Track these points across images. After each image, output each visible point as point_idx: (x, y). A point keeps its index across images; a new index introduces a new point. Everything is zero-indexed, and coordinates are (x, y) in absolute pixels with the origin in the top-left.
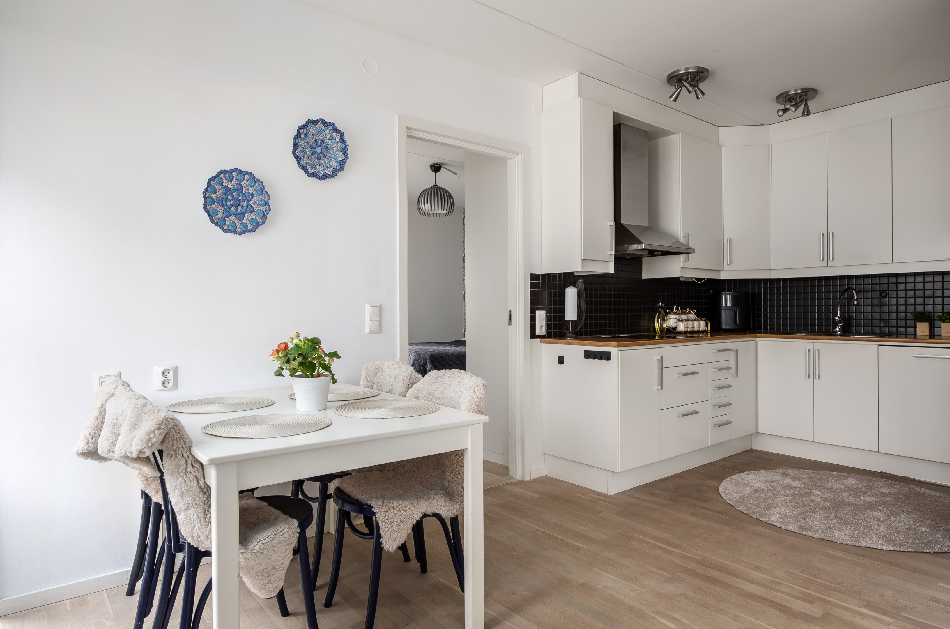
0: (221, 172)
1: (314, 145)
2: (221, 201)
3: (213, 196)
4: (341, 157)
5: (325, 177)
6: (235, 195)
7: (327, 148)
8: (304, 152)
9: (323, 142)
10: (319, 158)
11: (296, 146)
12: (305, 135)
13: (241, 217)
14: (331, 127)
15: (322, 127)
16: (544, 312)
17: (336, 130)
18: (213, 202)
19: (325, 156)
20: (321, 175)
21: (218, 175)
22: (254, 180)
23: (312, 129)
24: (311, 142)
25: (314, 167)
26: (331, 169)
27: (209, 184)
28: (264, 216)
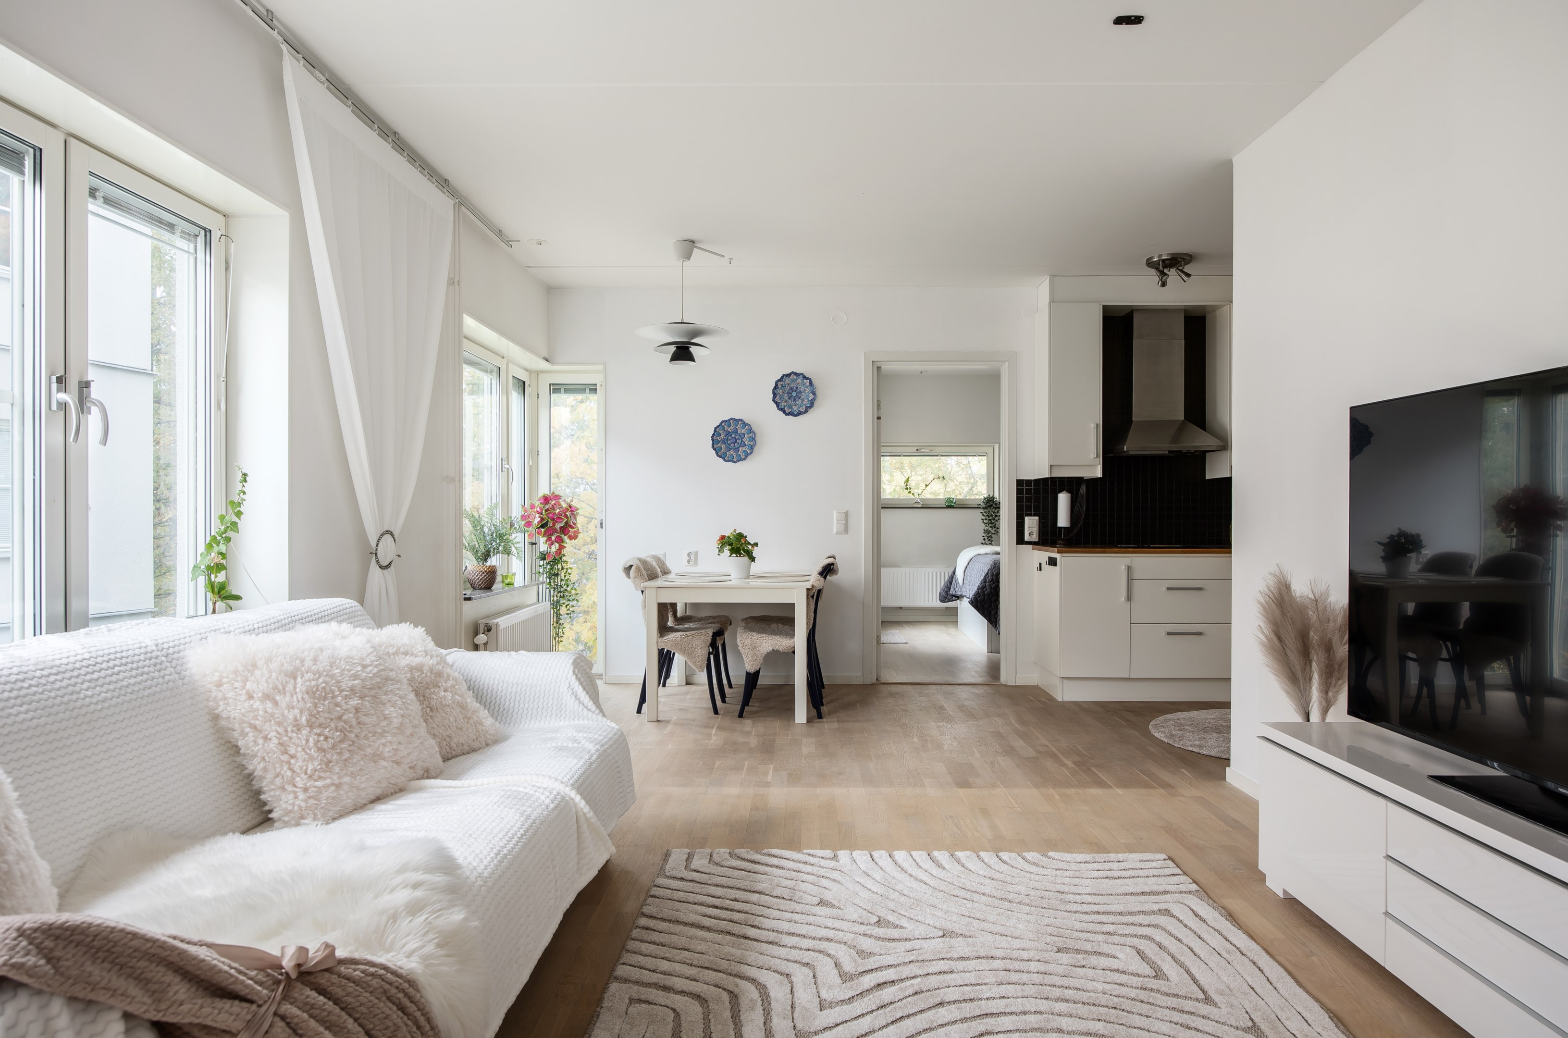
0: (723, 422)
1: (790, 391)
2: (724, 442)
3: (719, 438)
4: (811, 397)
5: (799, 414)
6: (733, 436)
7: (801, 392)
8: (782, 398)
9: (797, 387)
10: (795, 400)
11: (775, 395)
12: (782, 386)
13: (737, 450)
14: (801, 376)
15: (795, 377)
16: (1037, 518)
17: (805, 378)
18: (718, 442)
19: (800, 398)
20: (795, 413)
21: (721, 424)
22: (745, 424)
23: (787, 381)
24: (787, 389)
25: (790, 407)
26: (804, 407)
27: (715, 431)
28: (752, 448)
